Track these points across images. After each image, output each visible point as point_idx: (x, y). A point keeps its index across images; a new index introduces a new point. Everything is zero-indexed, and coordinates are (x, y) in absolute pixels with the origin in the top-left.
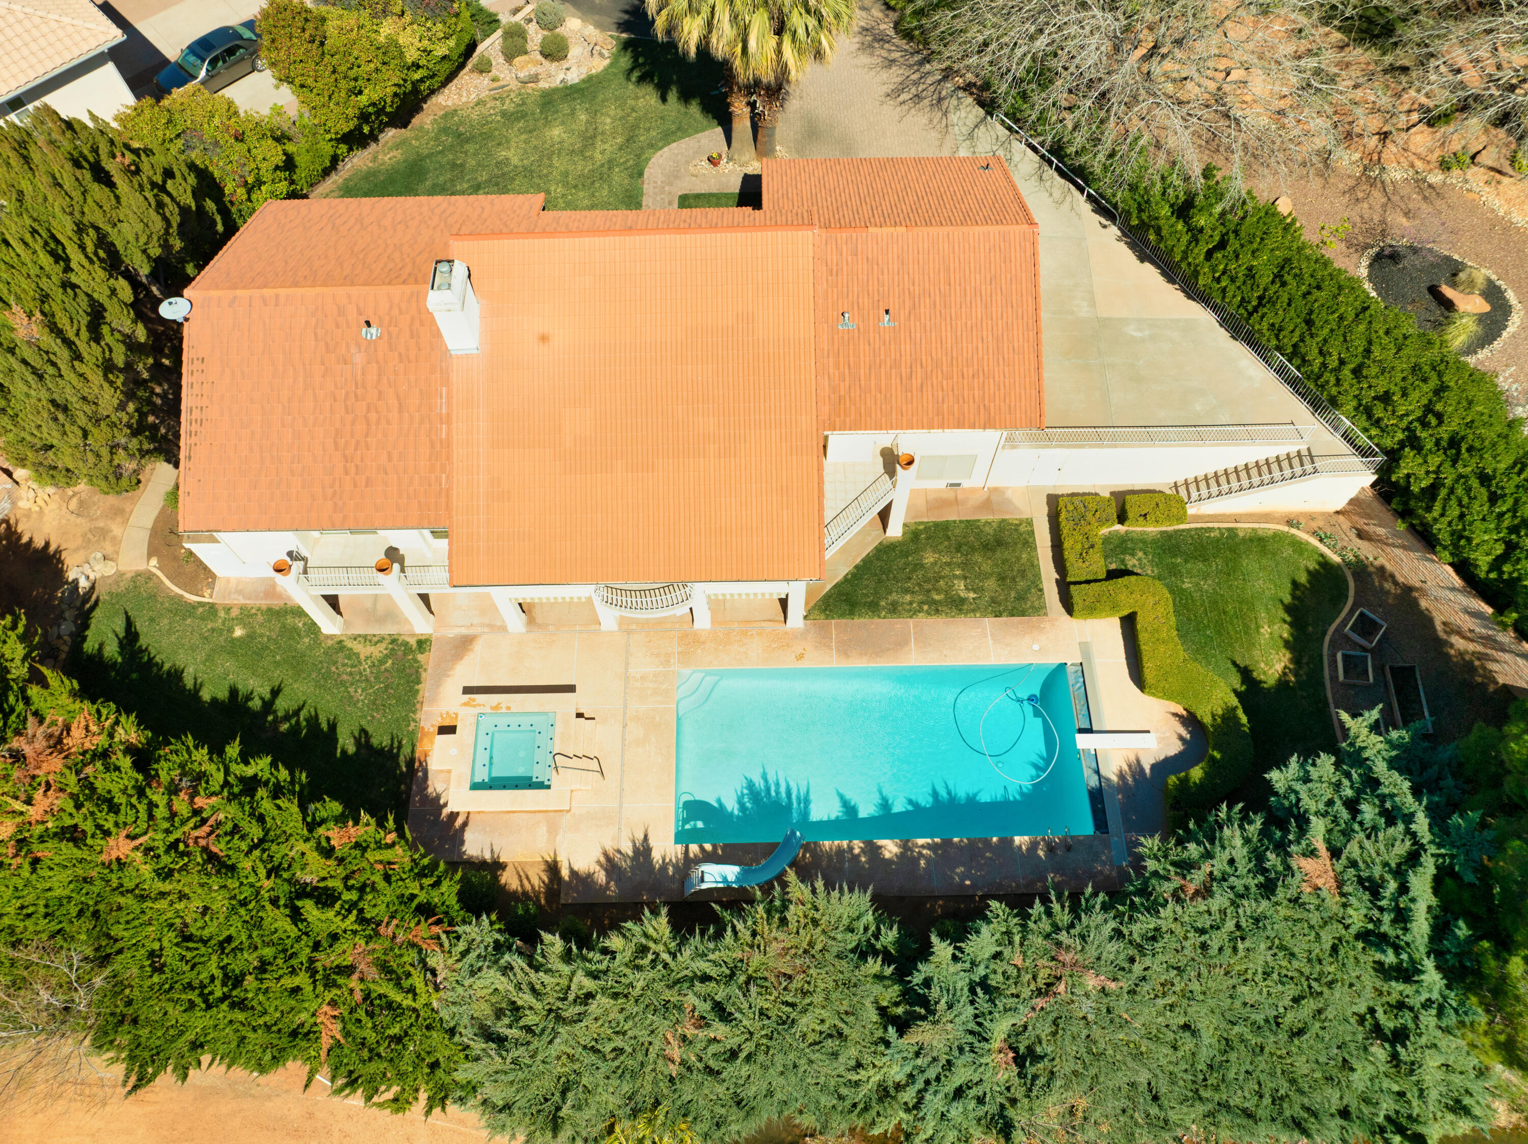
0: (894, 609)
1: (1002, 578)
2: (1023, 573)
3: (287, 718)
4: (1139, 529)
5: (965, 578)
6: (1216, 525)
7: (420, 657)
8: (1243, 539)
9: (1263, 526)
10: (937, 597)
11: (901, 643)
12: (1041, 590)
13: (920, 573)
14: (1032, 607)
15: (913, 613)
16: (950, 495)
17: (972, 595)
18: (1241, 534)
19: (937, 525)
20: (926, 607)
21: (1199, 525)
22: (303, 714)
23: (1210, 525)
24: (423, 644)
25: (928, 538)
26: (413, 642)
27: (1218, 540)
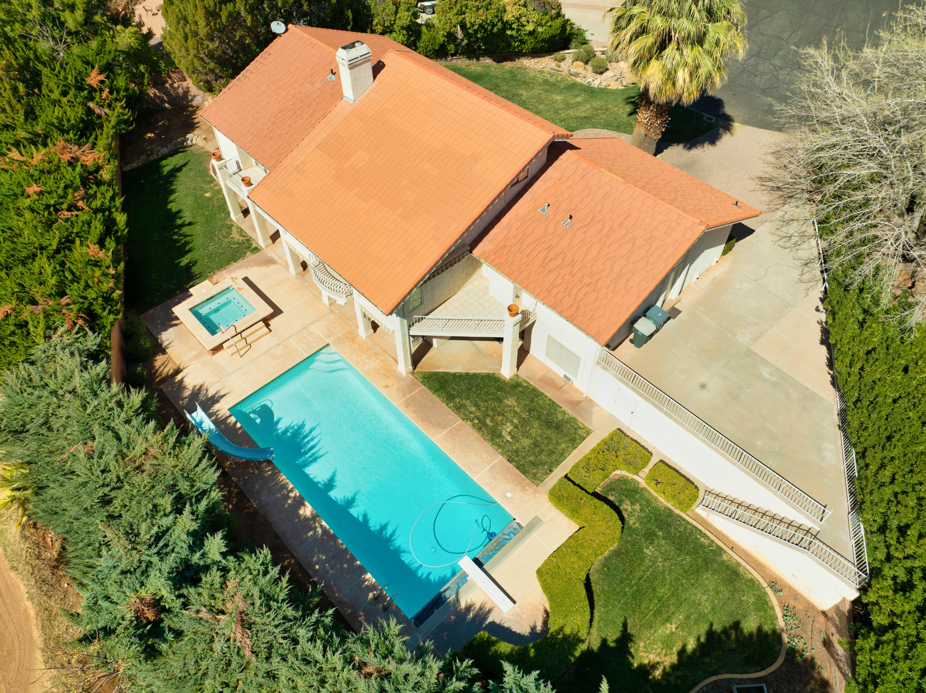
0: (459, 408)
1: (536, 445)
2: (551, 453)
3: (180, 235)
4: (655, 494)
5: (516, 427)
6: (713, 537)
7: (249, 253)
8: (723, 563)
9: (748, 567)
10: (488, 422)
11: (441, 426)
12: (551, 471)
13: (495, 404)
14: (535, 475)
15: (466, 418)
16: (561, 383)
17: (509, 438)
18: (725, 557)
19: (534, 390)
20: (476, 421)
21: (700, 527)
22: (187, 239)
23: (708, 534)
24: (257, 249)
25: (521, 392)
26: (254, 245)
27: (702, 546)
